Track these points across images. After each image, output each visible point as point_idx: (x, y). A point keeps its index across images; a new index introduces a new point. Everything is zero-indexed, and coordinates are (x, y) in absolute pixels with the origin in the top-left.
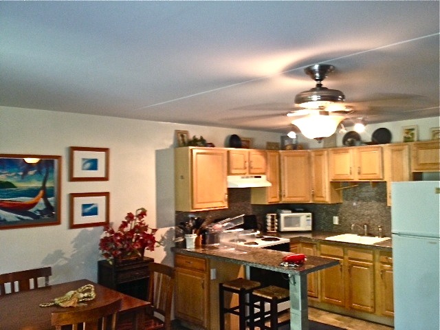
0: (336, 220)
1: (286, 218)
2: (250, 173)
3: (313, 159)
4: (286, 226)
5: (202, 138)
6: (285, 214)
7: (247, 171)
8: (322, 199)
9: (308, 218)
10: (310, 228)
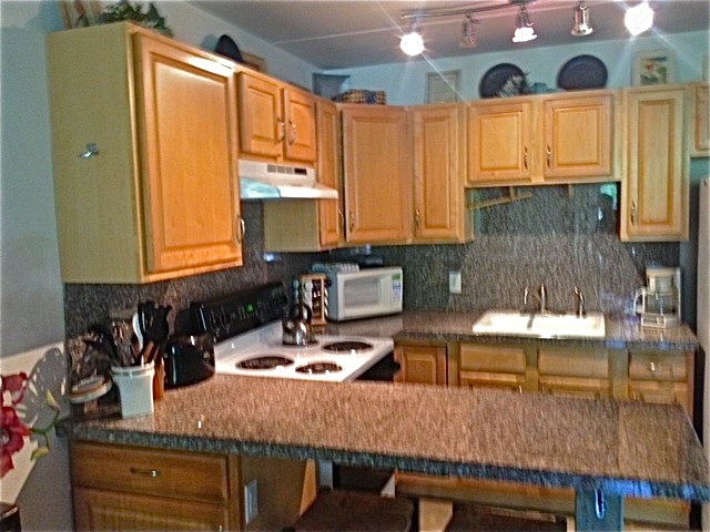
0: (456, 283)
1: (347, 283)
2: (286, 158)
3: (418, 130)
4: (347, 305)
5: (152, 7)
6: (346, 274)
7: (279, 149)
8: (442, 232)
9: (397, 282)
10: (398, 306)
